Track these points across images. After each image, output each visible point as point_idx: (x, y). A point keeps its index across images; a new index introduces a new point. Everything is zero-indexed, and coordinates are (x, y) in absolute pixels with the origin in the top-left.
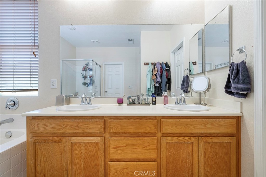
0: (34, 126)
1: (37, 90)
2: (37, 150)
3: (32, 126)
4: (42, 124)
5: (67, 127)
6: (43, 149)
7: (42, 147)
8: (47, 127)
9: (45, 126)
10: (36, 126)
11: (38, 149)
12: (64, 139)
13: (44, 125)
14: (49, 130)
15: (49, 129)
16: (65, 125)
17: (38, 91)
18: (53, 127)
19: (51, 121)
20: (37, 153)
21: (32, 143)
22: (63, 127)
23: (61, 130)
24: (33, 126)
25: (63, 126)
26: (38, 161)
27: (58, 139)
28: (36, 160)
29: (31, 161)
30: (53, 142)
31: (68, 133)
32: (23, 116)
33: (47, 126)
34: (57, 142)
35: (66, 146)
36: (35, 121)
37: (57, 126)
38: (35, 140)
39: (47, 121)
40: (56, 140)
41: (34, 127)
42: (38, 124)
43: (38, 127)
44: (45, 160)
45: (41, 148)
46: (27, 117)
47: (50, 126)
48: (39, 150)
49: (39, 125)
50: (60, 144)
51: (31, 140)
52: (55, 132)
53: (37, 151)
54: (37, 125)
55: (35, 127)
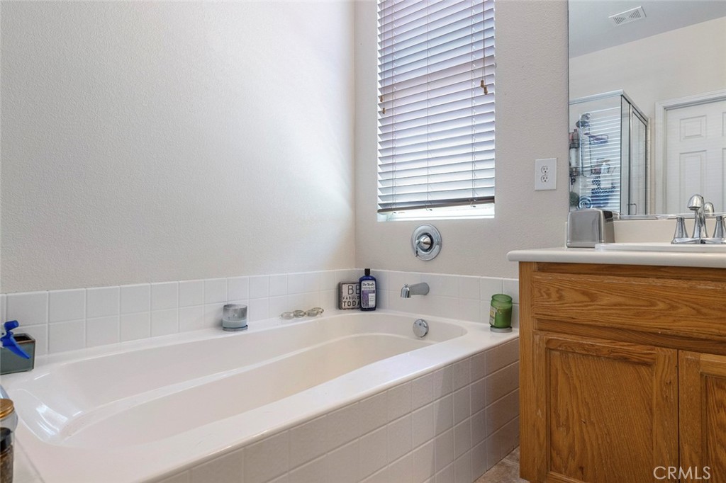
0: (548, 294)
1: (491, 199)
2: (557, 374)
3: (541, 293)
4: (576, 290)
5: (680, 311)
6: (578, 377)
7: (573, 370)
8: (592, 301)
9: (585, 298)
10: (554, 295)
11: (560, 373)
12: (663, 355)
13: (584, 293)
14: (601, 312)
15: (603, 309)
16: (668, 301)
17: (494, 202)
18: (615, 305)
19: (608, 280)
20: (557, 384)
21: (539, 347)
22: (661, 306)
23: (653, 316)
24: (544, 294)
25: (658, 302)
26: (561, 414)
27: (640, 351)
28: (553, 410)
29: (538, 406)
30: (615, 359)
31: (681, 334)
32: (512, 259)
33: (592, 298)
34: (635, 363)
35: (676, 385)
36: (549, 277)
37: (631, 302)
38: (549, 341)
39: (592, 279)
40: (629, 352)
41: (545, 296)
42: (561, 290)
43: (561, 298)
44: (582, 415)
45: (571, 371)
46: (521, 263)
47: (606, 300)
48: (561, 379)
49: (563, 293)
50: (643, 370)
51: (537, 338)
52: (624, 324)
53: (557, 381)
54: (557, 292)
55: (550, 298)
